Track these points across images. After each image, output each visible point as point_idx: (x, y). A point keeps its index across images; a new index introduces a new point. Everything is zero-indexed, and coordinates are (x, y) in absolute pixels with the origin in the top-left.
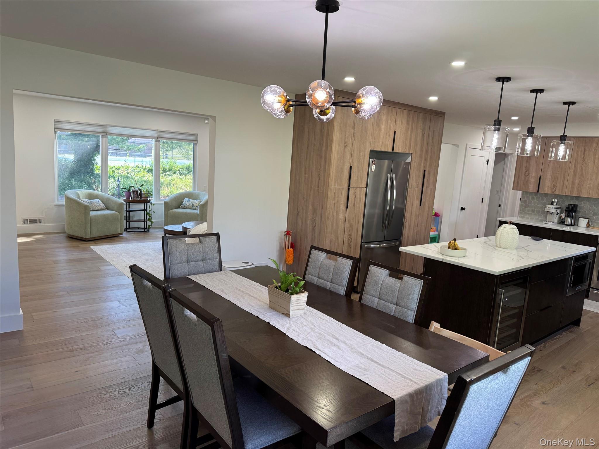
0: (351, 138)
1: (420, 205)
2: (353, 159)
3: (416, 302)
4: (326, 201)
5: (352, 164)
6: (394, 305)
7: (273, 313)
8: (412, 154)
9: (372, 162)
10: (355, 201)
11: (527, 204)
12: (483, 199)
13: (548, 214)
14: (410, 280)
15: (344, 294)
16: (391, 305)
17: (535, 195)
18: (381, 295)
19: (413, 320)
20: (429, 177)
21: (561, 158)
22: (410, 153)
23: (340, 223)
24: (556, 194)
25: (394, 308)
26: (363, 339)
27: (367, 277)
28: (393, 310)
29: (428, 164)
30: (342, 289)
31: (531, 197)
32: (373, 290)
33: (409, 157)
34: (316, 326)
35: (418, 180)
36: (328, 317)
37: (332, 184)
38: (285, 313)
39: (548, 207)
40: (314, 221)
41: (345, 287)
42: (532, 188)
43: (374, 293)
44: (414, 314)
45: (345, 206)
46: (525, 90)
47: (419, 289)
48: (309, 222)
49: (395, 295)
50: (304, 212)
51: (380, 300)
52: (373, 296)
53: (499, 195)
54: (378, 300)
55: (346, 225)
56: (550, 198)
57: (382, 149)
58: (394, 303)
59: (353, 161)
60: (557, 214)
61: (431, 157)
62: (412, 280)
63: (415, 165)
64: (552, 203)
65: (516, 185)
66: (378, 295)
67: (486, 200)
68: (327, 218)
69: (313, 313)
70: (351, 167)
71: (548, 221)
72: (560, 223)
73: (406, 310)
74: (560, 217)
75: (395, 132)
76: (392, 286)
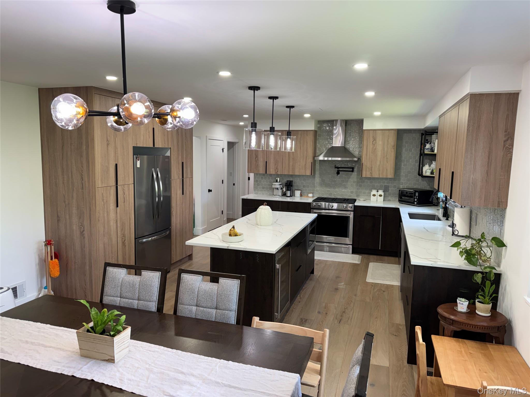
0: (113, 136)
1: (183, 194)
2: (117, 157)
3: (236, 302)
4: (94, 202)
5: (117, 162)
6: (213, 310)
7: (90, 363)
8: (170, 148)
9: (137, 158)
10: (124, 198)
11: (259, 182)
12: (223, 180)
13: (274, 189)
14: (227, 282)
15: (155, 310)
16: (211, 310)
17: (263, 176)
18: (198, 303)
19: (235, 320)
20: (187, 168)
21: (289, 149)
22: (169, 148)
23: (112, 224)
24: (278, 174)
25: (214, 313)
26: (207, 362)
27: (180, 287)
28: (214, 315)
29: (185, 156)
30: (153, 305)
31: (260, 177)
32: (189, 299)
33: (169, 150)
34: (150, 363)
35: (178, 171)
36: (157, 346)
37: (99, 183)
38: (107, 359)
39: (275, 185)
40: (81, 225)
41: (156, 302)
42: (262, 171)
43: (191, 302)
44: (235, 314)
45: (115, 205)
46: (265, 97)
47: (237, 289)
48: (75, 227)
49: (214, 299)
50: (68, 217)
51: (198, 307)
52: (191, 305)
53: (232, 175)
54: (195, 308)
55: (118, 224)
56: (274, 177)
57: (144, 145)
58: (214, 308)
59: (117, 159)
60: (281, 189)
61: (186, 150)
62: (228, 281)
63: (175, 158)
64: (277, 181)
65: (249, 169)
66: (196, 303)
67: (225, 182)
68: (97, 220)
69: (138, 347)
70: (116, 165)
71: (276, 195)
72: (283, 195)
73: (227, 311)
74: (283, 191)
75: (153, 129)
76: (210, 291)
